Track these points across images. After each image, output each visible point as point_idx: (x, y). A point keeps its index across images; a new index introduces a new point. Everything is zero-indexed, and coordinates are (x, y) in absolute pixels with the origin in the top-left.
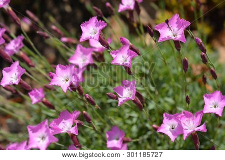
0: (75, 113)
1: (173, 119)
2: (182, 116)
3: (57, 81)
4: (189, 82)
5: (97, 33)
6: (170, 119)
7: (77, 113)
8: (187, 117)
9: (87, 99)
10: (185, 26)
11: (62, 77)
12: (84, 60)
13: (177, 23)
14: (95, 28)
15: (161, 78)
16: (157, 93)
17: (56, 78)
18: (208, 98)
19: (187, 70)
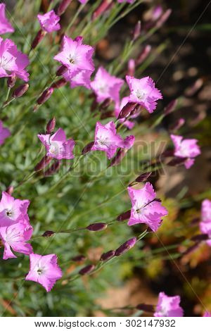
0: (25, 74)
1: (20, 213)
2: (25, 226)
3: (70, 46)
4: (77, 244)
5: (139, 100)
6: (22, 210)
7: (25, 76)
8: (25, 233)
9: (46, 92)
10: (151, 224)
11: (76, 54)
12: (102, 89)
13: (155, 213)
14: (146, 97)
15: (82, 205)
16: (60, 195)
17: (74, 45)
18: (51, 260)
19: (90, 229)
